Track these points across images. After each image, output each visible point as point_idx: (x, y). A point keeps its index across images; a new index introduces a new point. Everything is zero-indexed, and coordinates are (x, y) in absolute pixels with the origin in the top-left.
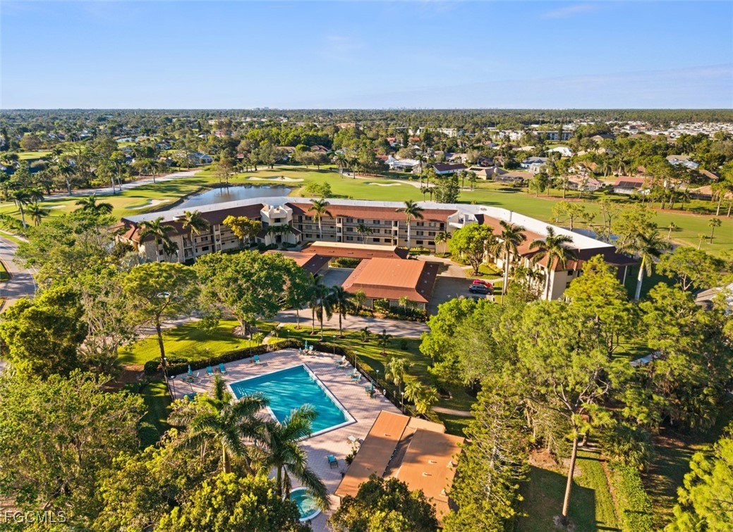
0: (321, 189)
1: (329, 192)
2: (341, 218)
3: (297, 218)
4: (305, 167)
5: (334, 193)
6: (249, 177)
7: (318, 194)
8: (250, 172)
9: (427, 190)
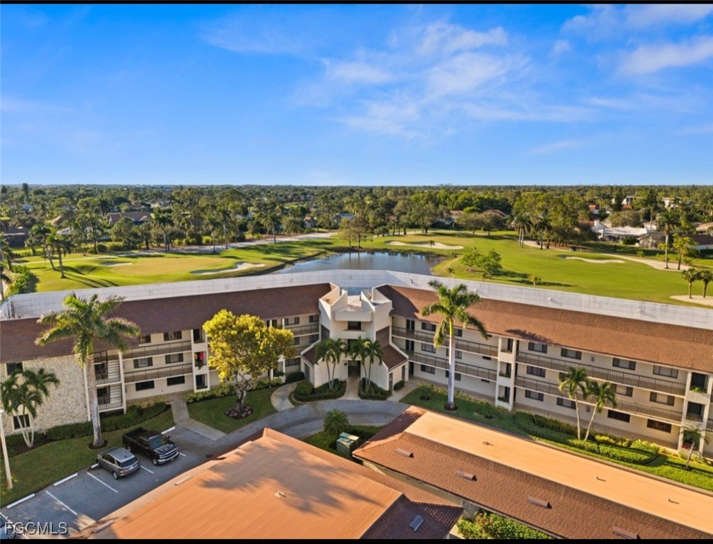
0: (484, 260)
1: (498, 266)
2: (515, 339)
3: (402, 323)
4: (471, 233)
5: (505, 268)
6: (389, 242)
7: (477, 268)
8: (397, 236)
9: (698, 277)
